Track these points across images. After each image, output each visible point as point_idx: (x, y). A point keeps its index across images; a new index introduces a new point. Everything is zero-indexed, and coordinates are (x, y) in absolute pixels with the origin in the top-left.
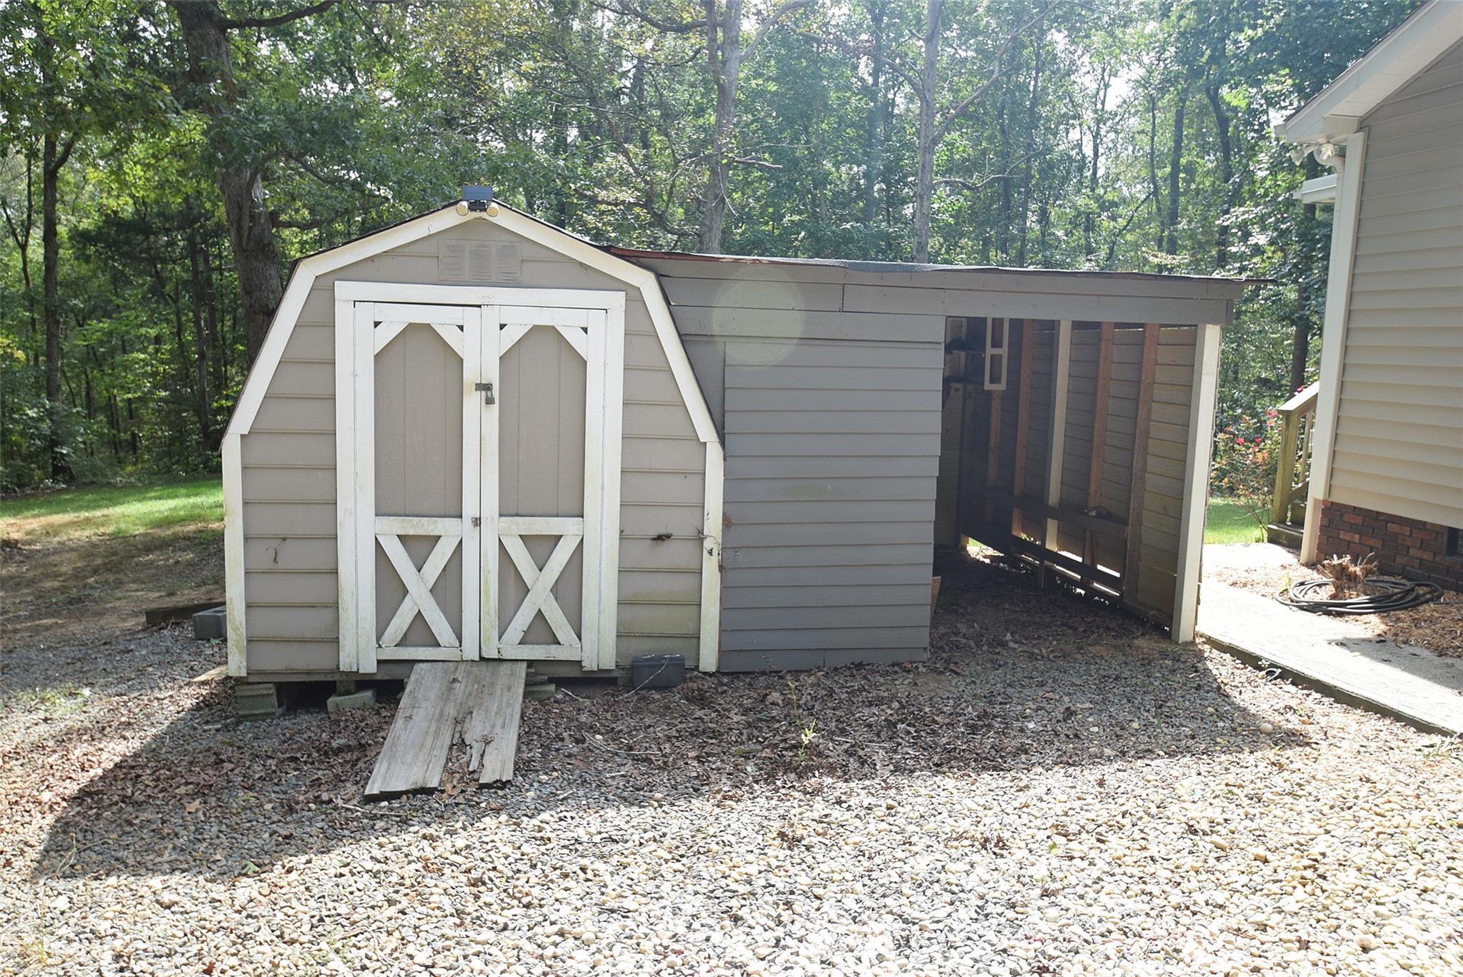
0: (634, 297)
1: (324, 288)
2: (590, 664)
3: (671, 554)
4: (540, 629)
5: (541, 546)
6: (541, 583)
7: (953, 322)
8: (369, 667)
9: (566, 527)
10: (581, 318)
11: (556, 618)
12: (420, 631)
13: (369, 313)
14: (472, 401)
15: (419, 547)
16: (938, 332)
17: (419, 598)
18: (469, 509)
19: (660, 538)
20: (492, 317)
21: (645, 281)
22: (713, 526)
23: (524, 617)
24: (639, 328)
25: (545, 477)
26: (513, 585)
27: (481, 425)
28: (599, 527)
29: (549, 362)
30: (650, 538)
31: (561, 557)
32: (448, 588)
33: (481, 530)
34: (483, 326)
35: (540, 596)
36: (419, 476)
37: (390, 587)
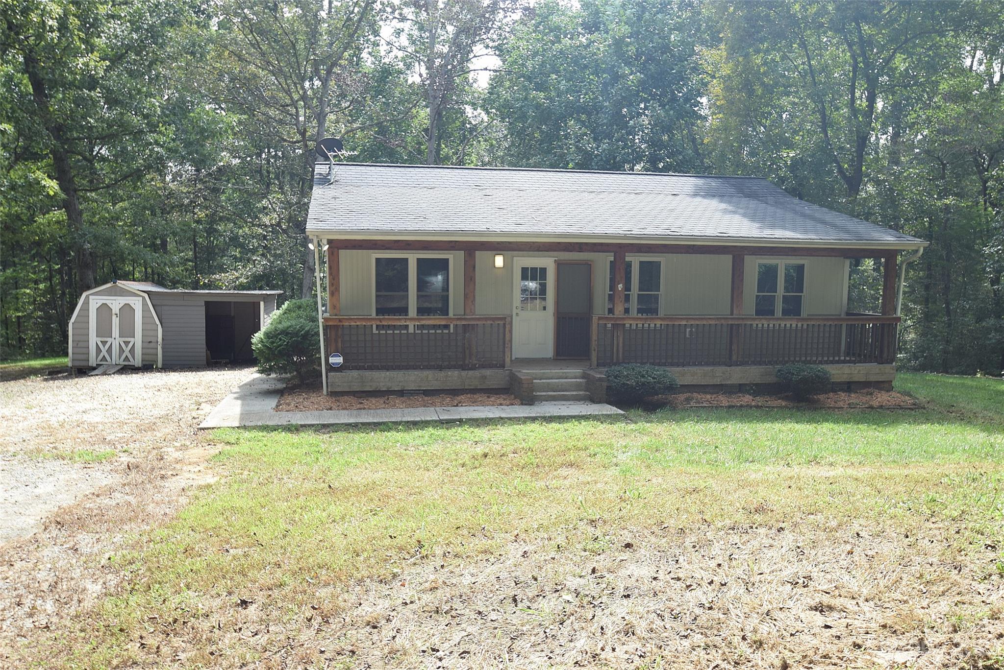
0: (144, 298)
1: (87, 297)
2: (136, 366)
3: (152, 345)
4: (127, 358)
5: (127, 343)
6: (127, 350)
7: (205, 302)
8: (94, 364)
9: (132, 340)
10: (134, 302)
11: (130, 356)
12: (104, 359)
13: (95, 301)
14: (114, 317)
15: (104, 343)
16: (203, 304)
17: (104, 352)
18: (113, 336)
19: (150, 342)
20: (117, 302)
21: (145, 295)
22: (160, 340)
23: (123, 357)
24: (144, 304)
25: (127, 331)
26: (121, 351)
27: (115, 321)
28: (138, 340)
29: (127, 310)
30: (148, 342)
31: (131, 345)
32: (109, 351)
33: (116, 340)
34: (116, 303)
35: (127, 353)
36: (104, 330)
37: (99, 350)
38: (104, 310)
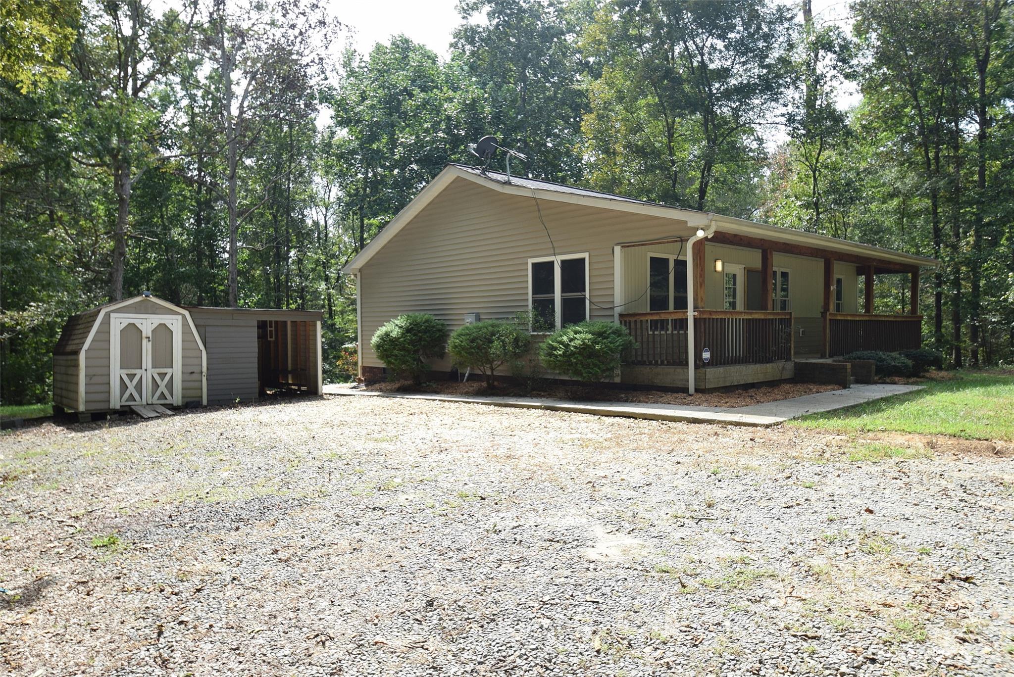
0: (184, 317)
1: (108, 315)
2: (175, 404)
3: (194, 377)
4: (162, 396)
5: (162, 375)
6: (162, 385)
7: (258, 322)
8: (118, 407)
9: (169, 371)
10: (171, 322)
11: (166, 393)
12: (132, 399)
13: (118, 321)
14: (145, 341)
15: (131, 376)
16: (256, 324)
17: (131, 389)
18: (144, 367)
19: (192, 373)
20: (149, 322)
21: (186, 313)
22: (205, 369)
23: (158, 393)
24: (185, 324)
25: (163, 359)
26: (156, 385)
28: (177, 370)
29: (163, 331)
30: (189, 373)
31: (167, 378)
32: (139, 387)
33: (147, 372)
34: (147, 323)
35: (162, 388)
36: (132, 359)
37: (124, 387)
38: (131, 333)
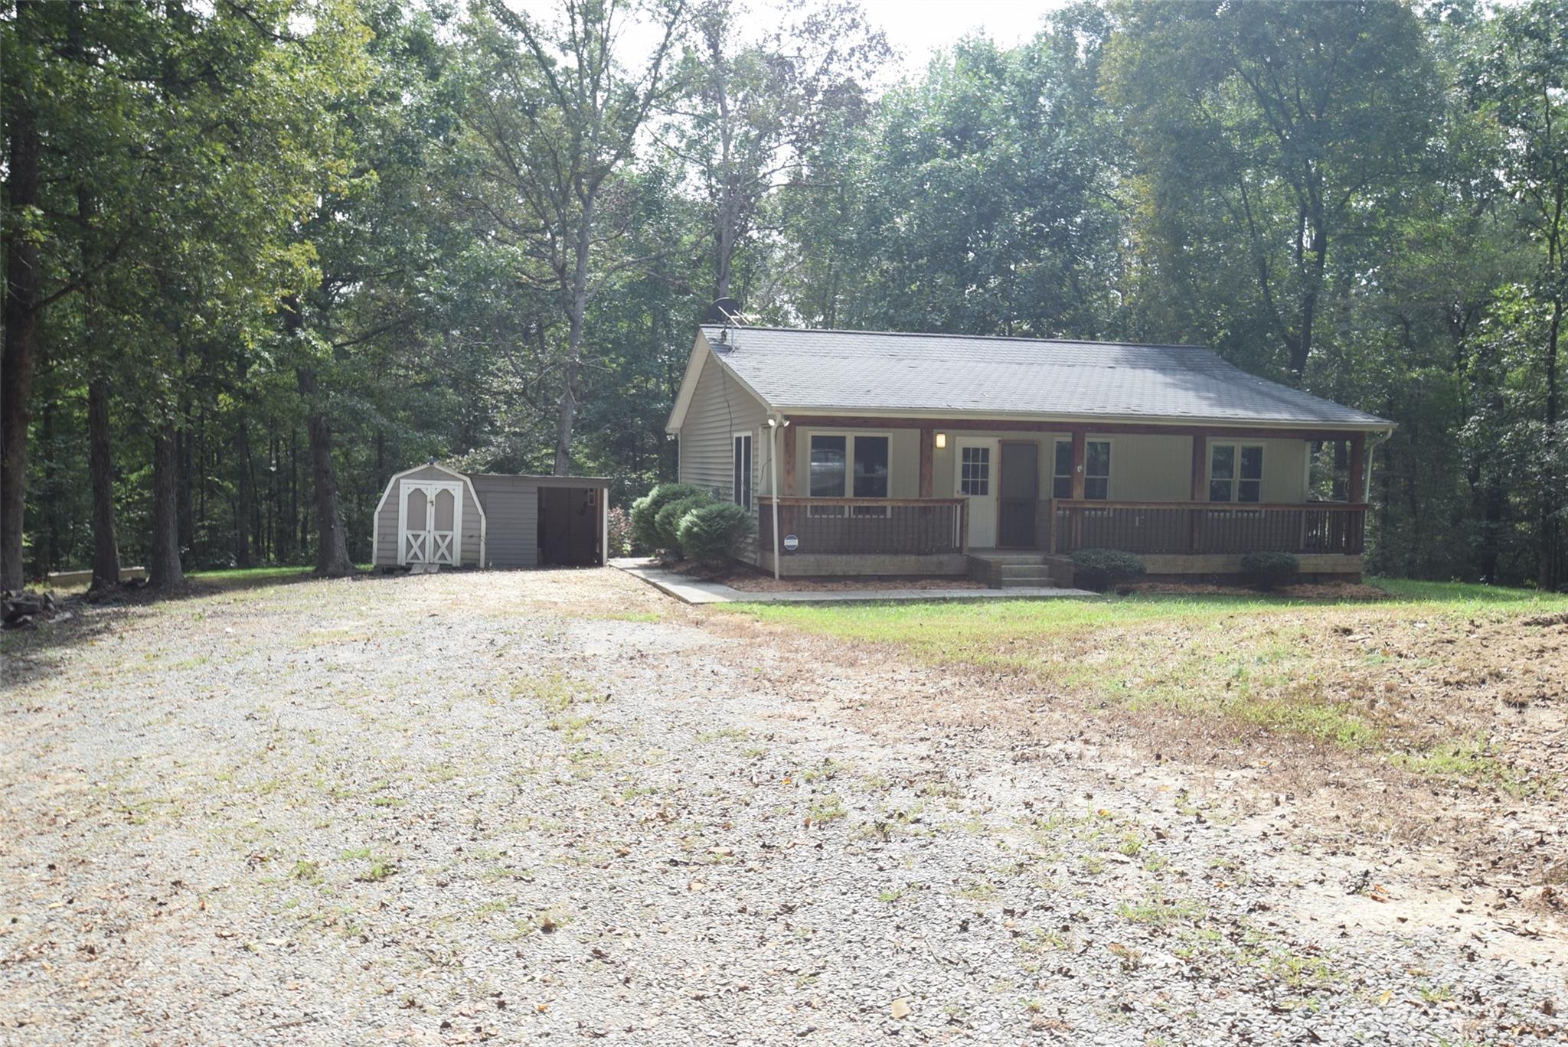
0: (465, 483)
1: (398, 480)
2: (454, 564)
3: (474, 540)
4: (443, 556)
5: (443, 537)
6: (443, 546)
7: (539, 488)
8: (403, 562)
9: (449, 533)
10: (453, 488)
11: (447, 553)
12: (416, 556)
13: (407, 486)
14: (429, 505)
15: (416, 537)
16: (536, 491)
17: (416, 548)
18: (428, 529)
19: (471, 536)
20: (434, 487)
21: (468, 480)
22: (483, 534)
23: (439, 554)
24: (466, 490)
25: (444, 521)
26: (437, 546)
27: (431, 510)
28: (457, 533)
29: (445, 497)
30: (469, 536)
31: (448, 540)
32: (422, 547)
33: (430, 533)
34: (432, 489)
35: (443, 549)
36: (417, 521)
37: (409, 546)
38: (418, 496)
